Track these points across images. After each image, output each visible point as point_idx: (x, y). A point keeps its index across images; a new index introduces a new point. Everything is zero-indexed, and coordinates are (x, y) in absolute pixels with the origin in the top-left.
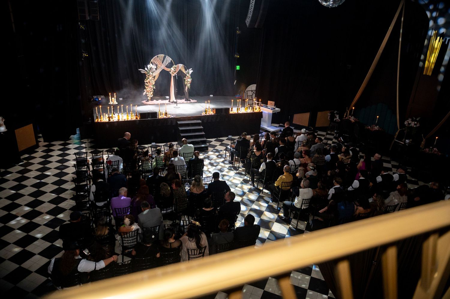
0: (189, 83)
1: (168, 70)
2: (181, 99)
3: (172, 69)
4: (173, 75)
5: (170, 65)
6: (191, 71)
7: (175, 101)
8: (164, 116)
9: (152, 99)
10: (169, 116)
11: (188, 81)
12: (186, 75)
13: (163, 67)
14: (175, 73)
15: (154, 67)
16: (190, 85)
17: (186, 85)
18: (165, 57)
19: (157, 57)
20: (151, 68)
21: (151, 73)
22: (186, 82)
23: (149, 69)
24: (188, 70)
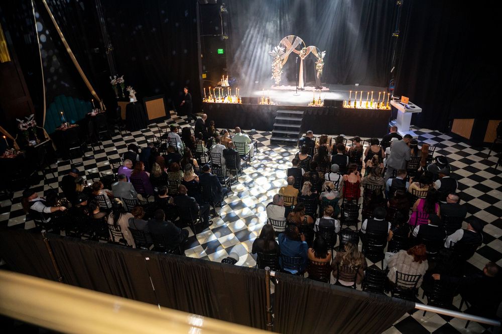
0: (320, 68)
1: (297, 52)
2: (310, 85)
3: (301, 51)
4: (302, 59)
5: (300, 47)
6: (323, 54)
7: (303, 88)
8: (266, 103)
9: (280, 84)
10: (272, 103)
11: (320, 66)
12: (318, 59)
13: (291, 49)
14: (305, 57)
15: (282, 49)
16: (322, 70)
17: (317, 71)
18: (295, 38)
19: (287, 38)
20: (279, 51)
21: (278, 56)
22: (317, 68)
23: (277, 52)
24: (321, 53)
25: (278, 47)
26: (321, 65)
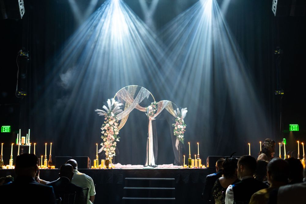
0: (181, 132)
1: (143, 110)
3: (150, 107)
4: (152, 118)
5: (147, 102)
6: (184, 112)
11: (180, 129)
12: (176, 119)
13: (134, 104)
14: (156, 116)
15: (118, 105)
16: (183, 136)
17: (175, 137)
18: (138, 90)
19: (126, 88)
20: (113, 106)
21: (113, 115)
22: (175, 132)
23: (110, 108)
24: (180, 110)
25: (113, 99)
26: (182, 127)
